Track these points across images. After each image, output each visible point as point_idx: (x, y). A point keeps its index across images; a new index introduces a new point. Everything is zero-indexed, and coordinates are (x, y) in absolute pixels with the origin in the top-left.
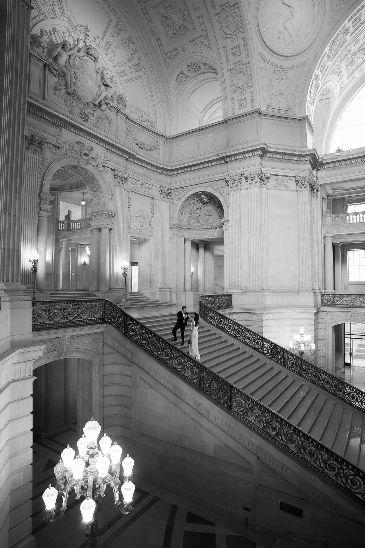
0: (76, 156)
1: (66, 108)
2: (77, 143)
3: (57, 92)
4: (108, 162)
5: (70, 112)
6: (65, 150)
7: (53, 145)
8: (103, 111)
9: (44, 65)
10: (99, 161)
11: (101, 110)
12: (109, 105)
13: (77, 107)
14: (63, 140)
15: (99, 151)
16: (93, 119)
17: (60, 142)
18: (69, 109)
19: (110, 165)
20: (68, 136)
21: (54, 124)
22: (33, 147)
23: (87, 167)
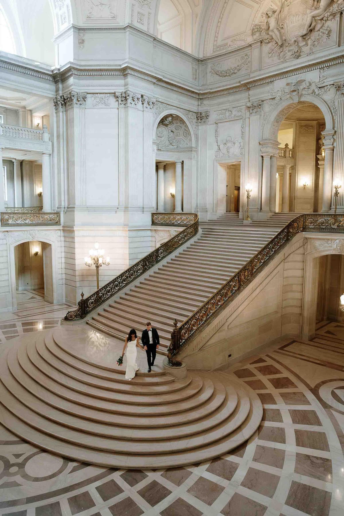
0: (288, 96)
1: (280, 61)
2: (288, 84)
3: (270, 55)
4: (325, 81)
5: (283, 62)
6: (279, 97)
7: (270, 99)
8: (319, 30)
9: (261, 42)
10: (313, 87)
11: (318, 31)
12: (324, 19)
13: (289, 51)
14: (276, 91)
15: (313, 76)
16: (306, 49)
17: (274, 94)
18: (282, 60)
19: (329, 81)
20: (280, 84)
21: (268, 83)
22: (255, 111)
23: (302, 99)
